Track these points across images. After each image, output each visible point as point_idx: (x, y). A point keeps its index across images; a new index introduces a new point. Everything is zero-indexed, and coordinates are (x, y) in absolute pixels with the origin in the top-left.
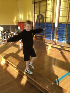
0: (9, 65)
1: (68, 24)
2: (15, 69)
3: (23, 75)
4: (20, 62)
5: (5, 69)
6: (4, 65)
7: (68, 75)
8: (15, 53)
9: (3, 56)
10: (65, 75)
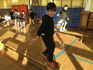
0: (8, 49)
1: (62, 8)
2: (14, 52)
3: (24, 57)
4: (19, 46)
5: (5, 54)
6: (3, 50)
7: (62, 53)
8: (12, 37)
9: (1, 41)
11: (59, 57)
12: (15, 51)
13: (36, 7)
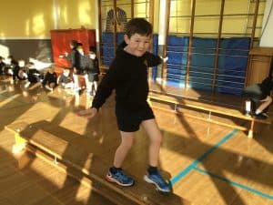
0: (37, 154)
1: (193, 38)
2: (55, 164)
3: (81, 178)
4: (69, 145)
5: (28, 166)
6: (23, 156)
7: (192, 170)
8: (49, 120)
9: (19, 131)
10: (188, 169)
11: (183, 181)
12: (58, 160)
13: (117, 34)
